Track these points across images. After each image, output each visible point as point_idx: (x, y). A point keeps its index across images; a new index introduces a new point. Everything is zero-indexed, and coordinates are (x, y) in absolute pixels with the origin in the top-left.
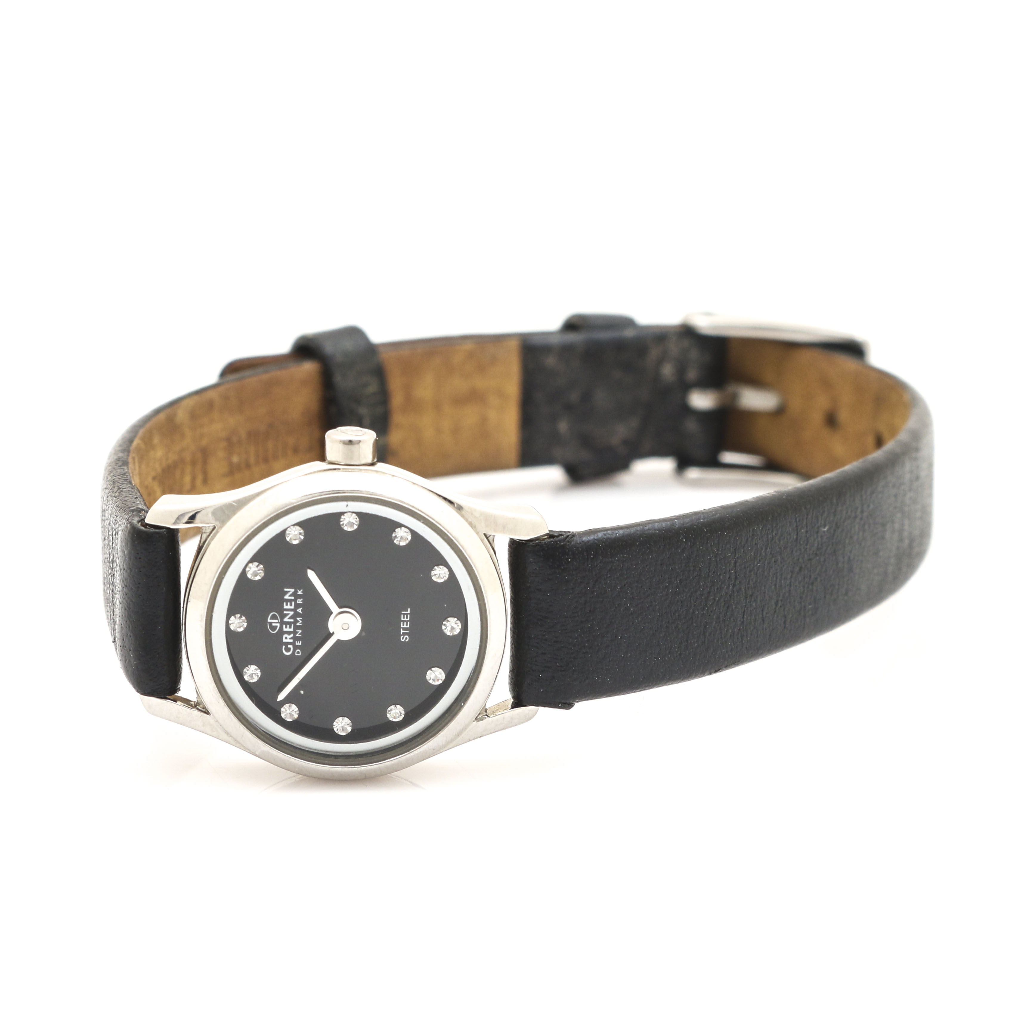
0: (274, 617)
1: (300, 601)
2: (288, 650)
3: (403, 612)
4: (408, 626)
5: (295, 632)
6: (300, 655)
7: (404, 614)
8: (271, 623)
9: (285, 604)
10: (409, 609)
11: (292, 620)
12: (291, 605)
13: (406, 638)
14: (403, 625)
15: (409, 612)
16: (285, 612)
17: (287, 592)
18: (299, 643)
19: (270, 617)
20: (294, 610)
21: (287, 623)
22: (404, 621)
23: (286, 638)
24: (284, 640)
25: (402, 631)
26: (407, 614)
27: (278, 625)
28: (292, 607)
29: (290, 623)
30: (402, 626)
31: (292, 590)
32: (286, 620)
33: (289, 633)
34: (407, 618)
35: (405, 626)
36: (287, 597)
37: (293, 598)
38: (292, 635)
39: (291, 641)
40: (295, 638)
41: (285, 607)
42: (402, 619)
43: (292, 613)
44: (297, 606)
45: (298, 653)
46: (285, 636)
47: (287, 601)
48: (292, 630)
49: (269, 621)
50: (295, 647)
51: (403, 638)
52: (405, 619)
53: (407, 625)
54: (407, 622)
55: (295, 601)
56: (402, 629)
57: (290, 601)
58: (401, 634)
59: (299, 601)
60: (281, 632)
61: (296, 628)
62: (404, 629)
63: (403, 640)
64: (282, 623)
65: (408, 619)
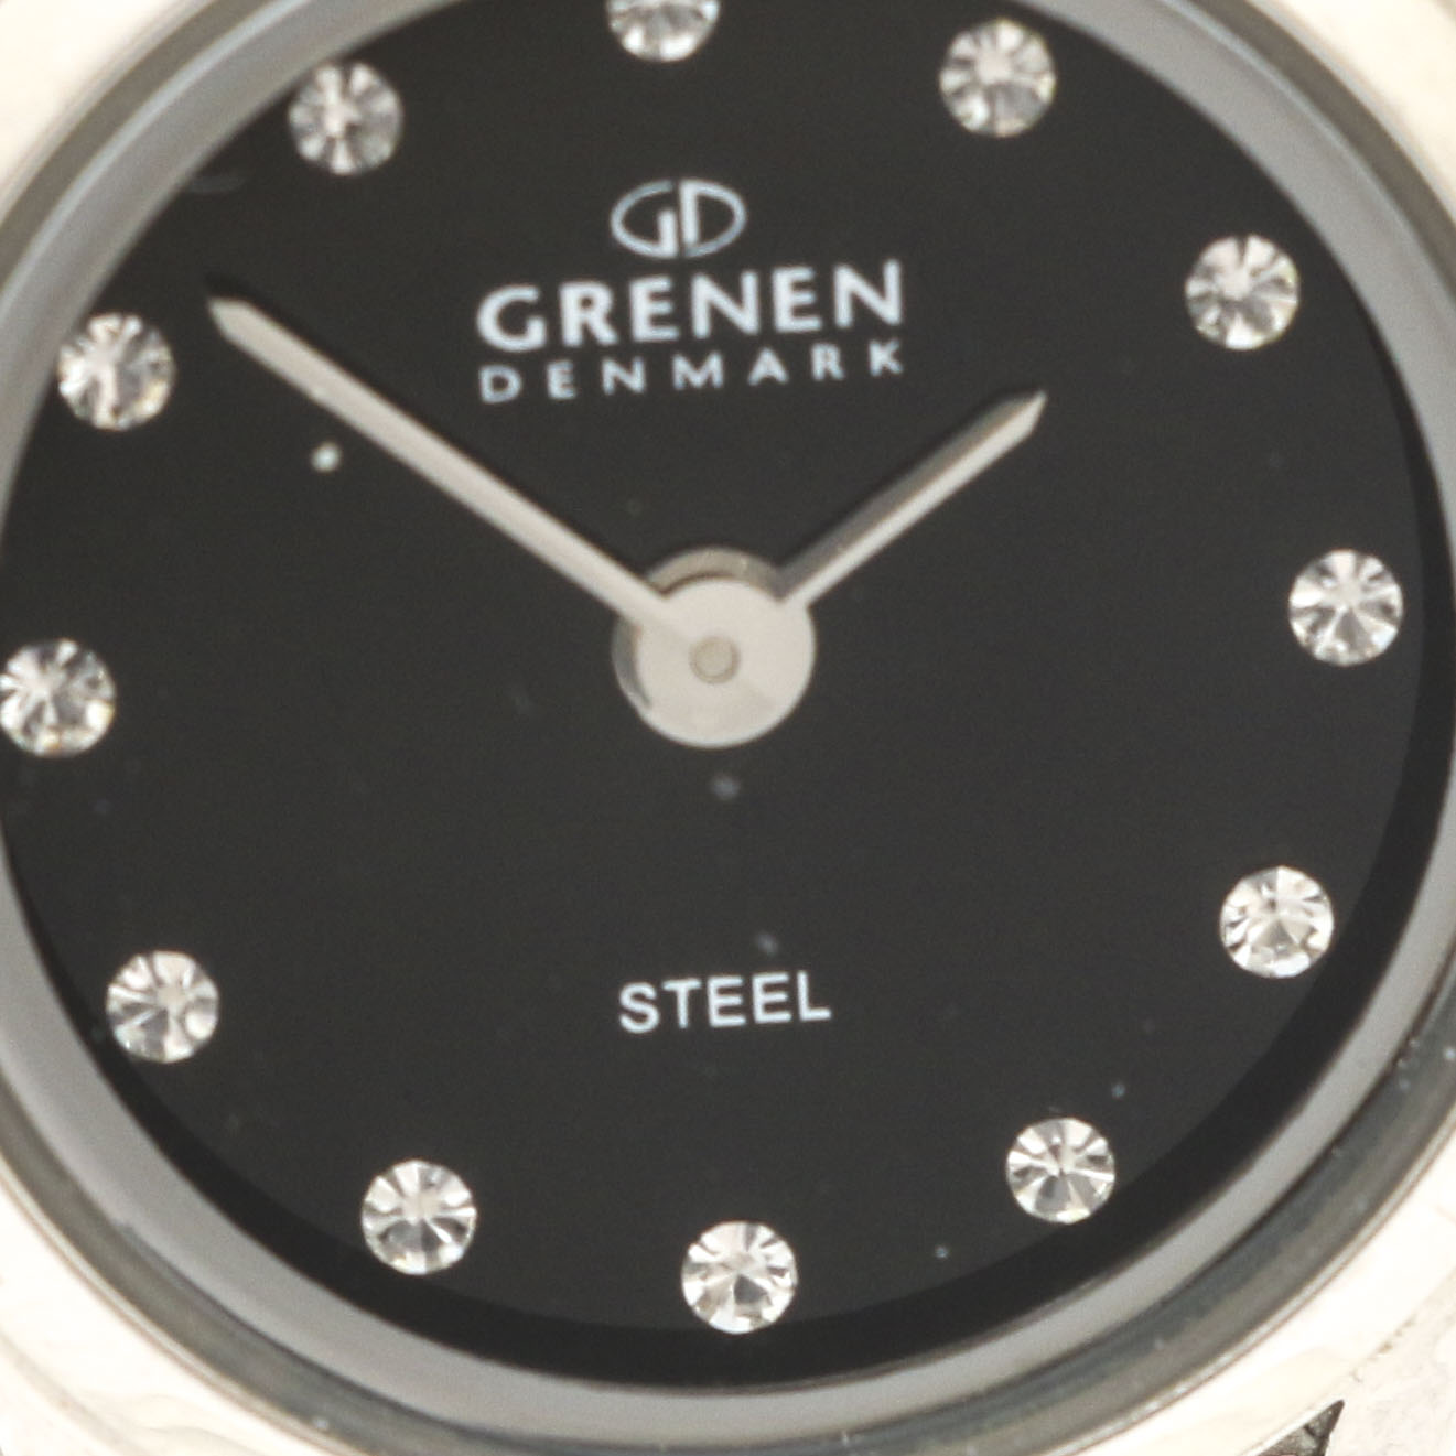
0: (714, 216)
1: (826, 361)
2: (513, 319)
3: (802, 980)
4: (717, 1020)
5: (626, 350)
6: (488, 394)
7: (791, 987)
8: (671, 201)
9: (803, 274)
10: (823, 1014)
11: (702, 326)
12: (800, 311)
13: (640, 1017)
14: (724, 991)
15: (808, 1014)
16: (749, 282)
17: (877, 283)
18: (558, 382)
19: (715, 191)
20: (768, 335)
21: (680, 298)
22: (746, 991)
23: (587, 303)
24: (571, 295)
25: (682, 988)
26: (792, 1005)
27: (667, 247)
28: (785, 321)
29: (680, 314)
30: (715, 983)
31: (889, 309)
32: (705, 292)
33: (620, 316)
34: (770, 1007)
35: (715, 1001)
36: (847, 282)
37: (844, 315)
38: (606, 335)
39: (572, 335)
40: (587, 357)
41: (784, 280)
42: (759, 981)
43: (746, 319)
44: (794, 350)
45: (500, 384)
46: (602, 296)
47: (823, 289)
48: (643, 330)
49: (690, 191)
50: (532, 366)
51: (639, 997)
52: (760, 998)
53: (725, 1011)
54: (746, 1008)
55: (830, 333)
56: (694, 984)
57: (823, 304)
58: (670, 985)
59: (826, 357)
60: (619, 271)
61: (657, 358)
62: (698, 1000)
63: (626, 998)
64: (681, 270)
65: (761, 1016)
